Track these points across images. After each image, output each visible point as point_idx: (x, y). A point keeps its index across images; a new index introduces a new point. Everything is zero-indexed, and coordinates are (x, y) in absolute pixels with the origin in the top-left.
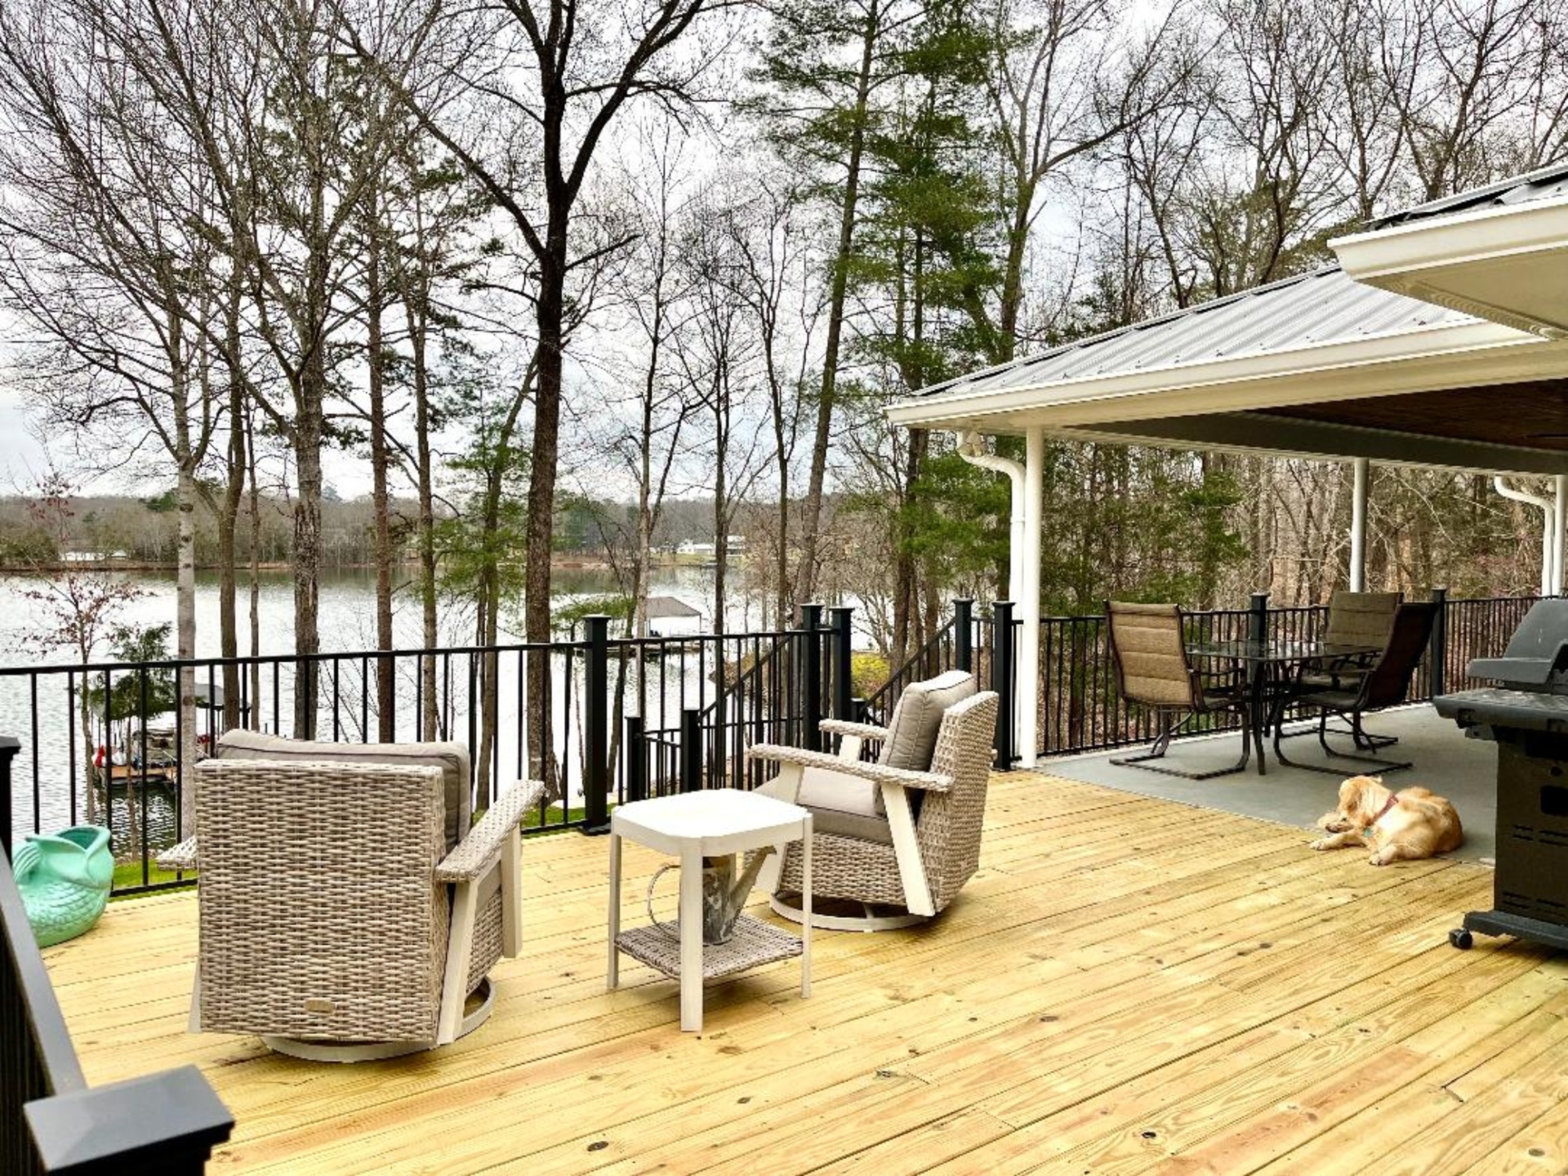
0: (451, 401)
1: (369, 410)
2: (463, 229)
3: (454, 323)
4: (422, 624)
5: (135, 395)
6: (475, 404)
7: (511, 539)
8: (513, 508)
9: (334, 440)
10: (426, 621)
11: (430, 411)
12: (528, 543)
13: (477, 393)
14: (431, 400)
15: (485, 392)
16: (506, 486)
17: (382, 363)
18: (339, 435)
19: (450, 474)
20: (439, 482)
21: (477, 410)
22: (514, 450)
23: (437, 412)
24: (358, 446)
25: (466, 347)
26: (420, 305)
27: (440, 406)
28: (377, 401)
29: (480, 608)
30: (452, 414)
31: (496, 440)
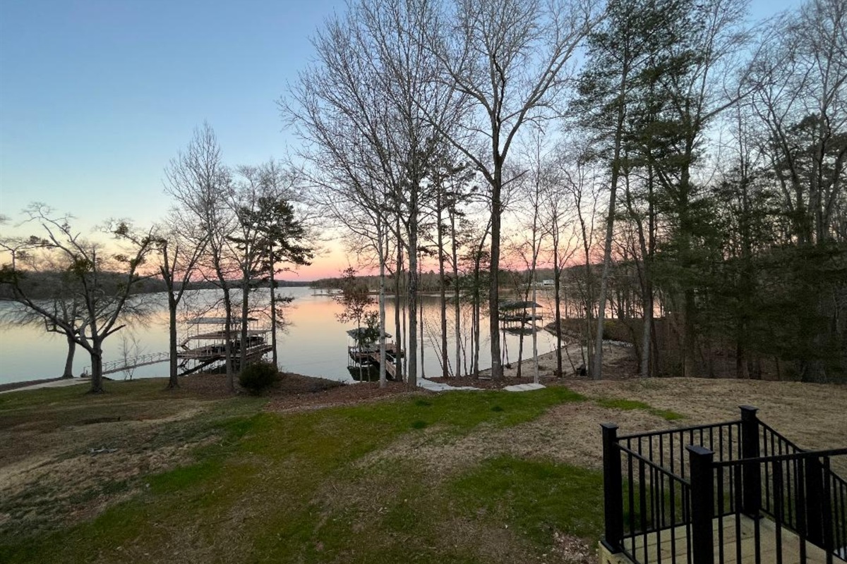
0: (462, 239)
1: (438, 243)
2: (466, 184)
3: (462, 214)
5: (372, 243)
6: (470, 238)
8: (483, 272)
9: (428, 254)
11: (456, 242)
13: (470, 234)
14: (456, 238)
16: (481, 264)
17: (442, 229)
18: (429, 252)
19: (462, 262)
20: (460, 265)
21: (470, 240)
22: (483, 253)
23: (458, 243)
24: (435, 255)
25: (467, 221)
26: (453, 211)
27: (459, 241)
28: (440, 240)
29: (474, 306)
30: (463, 243)
31: (477, 250)
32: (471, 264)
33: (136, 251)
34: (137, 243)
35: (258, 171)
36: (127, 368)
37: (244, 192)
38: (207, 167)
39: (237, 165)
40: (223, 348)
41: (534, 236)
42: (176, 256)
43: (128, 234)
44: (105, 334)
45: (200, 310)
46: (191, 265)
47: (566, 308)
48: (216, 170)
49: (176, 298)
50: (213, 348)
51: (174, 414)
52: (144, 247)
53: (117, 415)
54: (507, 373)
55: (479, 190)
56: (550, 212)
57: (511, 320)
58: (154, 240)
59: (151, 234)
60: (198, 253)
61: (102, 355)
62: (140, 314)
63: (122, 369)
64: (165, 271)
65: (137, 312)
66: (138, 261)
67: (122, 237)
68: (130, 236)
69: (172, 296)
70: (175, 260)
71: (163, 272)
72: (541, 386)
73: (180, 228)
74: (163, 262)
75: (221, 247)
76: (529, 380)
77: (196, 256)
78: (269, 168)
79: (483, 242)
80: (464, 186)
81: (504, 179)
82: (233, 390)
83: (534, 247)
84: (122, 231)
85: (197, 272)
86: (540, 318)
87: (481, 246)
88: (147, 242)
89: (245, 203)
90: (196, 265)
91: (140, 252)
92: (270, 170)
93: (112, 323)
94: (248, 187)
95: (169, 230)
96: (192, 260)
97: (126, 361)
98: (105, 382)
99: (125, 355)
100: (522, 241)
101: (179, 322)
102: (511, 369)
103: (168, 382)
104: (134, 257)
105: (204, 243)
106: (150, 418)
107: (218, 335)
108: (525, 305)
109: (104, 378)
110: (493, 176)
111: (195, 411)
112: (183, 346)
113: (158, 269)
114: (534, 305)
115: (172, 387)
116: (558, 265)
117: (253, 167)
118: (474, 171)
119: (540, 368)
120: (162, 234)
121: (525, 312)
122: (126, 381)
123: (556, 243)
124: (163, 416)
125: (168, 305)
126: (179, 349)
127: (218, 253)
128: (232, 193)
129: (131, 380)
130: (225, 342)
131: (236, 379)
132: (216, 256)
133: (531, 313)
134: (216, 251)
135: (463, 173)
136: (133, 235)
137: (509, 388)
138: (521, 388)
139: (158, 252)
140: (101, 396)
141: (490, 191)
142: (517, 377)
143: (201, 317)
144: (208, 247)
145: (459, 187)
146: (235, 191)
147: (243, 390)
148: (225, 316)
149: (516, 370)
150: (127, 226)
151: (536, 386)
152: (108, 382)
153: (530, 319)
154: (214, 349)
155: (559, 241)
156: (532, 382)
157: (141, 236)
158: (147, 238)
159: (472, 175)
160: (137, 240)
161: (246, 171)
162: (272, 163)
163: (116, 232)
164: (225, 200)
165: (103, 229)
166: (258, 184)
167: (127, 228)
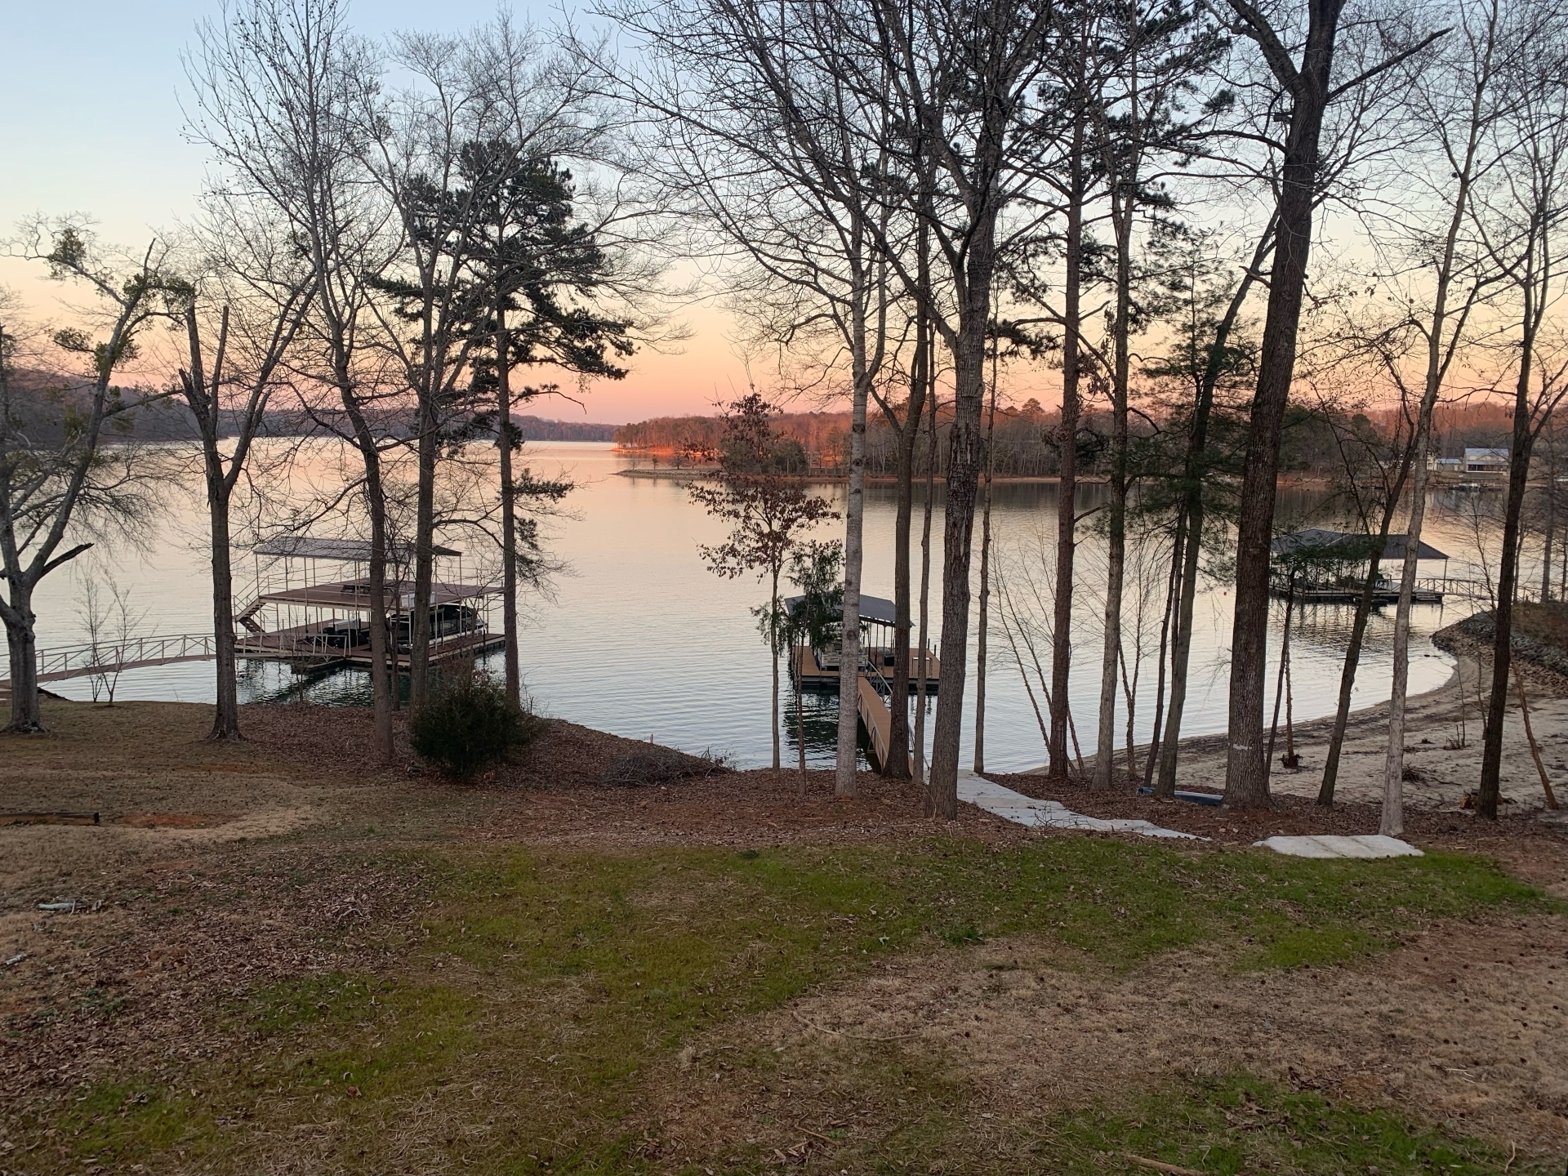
0: (1156, 296)
1: (1063, 313)
2: (1185, 84)
3: (1164, 202)
4: (1107, 561)
5: (831, 311)
6: (1187, 295)
7: (1220, 462)
8: (1226, 423)
9: (1025, 350)
10: (1111, 557)
11: (1131, 310)
12: (1246, 469)
13: (1188, 281)
14: (1133, 295)
15: (1198, 282)
16: (1220, 395)
17: (1082, 258)
18: (1029, 343)
19: (1147, 384)
20: (1137, 394)
21: (1186, 302)
22: (1232, 350)
23: (1139, 310)
24: (1049, 354)
25: (1178, 228)
26: (1129, 191)
27: (1142, 304)
28: (1072, 301)
29: (1178, 544)
30: (1157, 311)
31: (1209, 339)
32: (1179, 391)
33: (109, 320)
34: (111, 292)
35: (461, 53)
36: (96, 669)
37: (417, 125)
38: (306, 45)
39: (396, 34)
40: (359, 636)
41: (1442, 297)
42: (223, 341)
43: (86, 265)
44: (41, 567)
45: (296, 512)
46: (266, 371)
47: (1547, 563)
48: (336, 54)
49: (226, 468)
50: (330, 631)
51: (236, 817)
52: (131, 306)
53: (87, 805)
54: (1281, 783)
55: (1238, 108)
56: (1525, 192)
57: (1317, 601)
58: (159, 285)
59: (152, 266)
60: (285, 333)
61: (35, 628)
62: (127, 512)
63: (87, 671)
64: (193, 384)
65: (116, 503)
66: (117, 350)
67: (69, 273)
68: (91, 272)
69: (214, 460)
70: (221, 351)
71: (188, 390)
72: (1401, 848)
73: (233, 251)
74: (188, 359)
75: (353, 315)
76: (1364, 819)
77: (279, 344)
78: (497, 43)
79: (1232, 312)
80: (1180, 91)
81: (1344, 69)
82: (390, 762)
83: (1433, 341)
84: (69, 254)
85: (285, 392)
86: (1436, 599)
87: (1224, 329)
88: (140, 289)
89: (423, 163)
90: (279, 371)
91: (122, 321)
92: (500, 52)
93: (56, 537)
94: (430, 107)
95: (201, 256)
96: (269, 355)
97: (95, 650)
98: (45, 706)
99: (93, 630)
100: (1394, 314)
101: (238, 546)
102: (1299, 770)
103: (212, 719)
104: (106, 338)
105: (301, 299)
106: (174, 822)
107: (345, 594)
108: (1377, 548)
109: (41, 691)
110: (1298, 61)
111: (291, 815)
112: (245, 620)
113: (173, 377)
114: (1413, 550)
115: (223, 735)
116: (1533, 396)
117: (446, 36)
118: (1223, 34)
119: (1410, 776)
120: (182, 264)
121: (1375, 573)
122: (96, 706)
123: (1532, 318)
124: (206, 820)
125: (205, 489)
126: (240, 630)
127: (346, 336)
128: (380, 129)
129: (110, 705)
130: (364, 616)
131: (401, 726)
132: (337, 342)
133: (1397, 578)
134: (337, 325)
135: (1181, 39)
136: (99, 267)
137: (1284, 844)
138: (1328, 849)
139: (170, 322)
140: (38, 744)
141: (1280, 117)
142: (1319, 801)
143: (300, 533)
144: (315, 316)
145: (1159, 97)
146: (393, 122)
147: (421, 763)
148: (368, 535)
149: (1320, 776)
150: (81, 238)
151: (1385, 845)
152: (52, 703)
153: (1393, 600)
154: (333, 635)
155: (1546, 312)
156: (1372, 828)
157: (122, 276)
158: (137, 277)
159: (1211, 48)
160: (111, 285)
161: (423, 54)
162: (505, 25)
163: (51, 258)
164: (359, 153)
165: (18, 249)
166: (460, 97)
167: (80, 245)
